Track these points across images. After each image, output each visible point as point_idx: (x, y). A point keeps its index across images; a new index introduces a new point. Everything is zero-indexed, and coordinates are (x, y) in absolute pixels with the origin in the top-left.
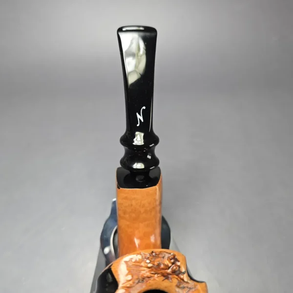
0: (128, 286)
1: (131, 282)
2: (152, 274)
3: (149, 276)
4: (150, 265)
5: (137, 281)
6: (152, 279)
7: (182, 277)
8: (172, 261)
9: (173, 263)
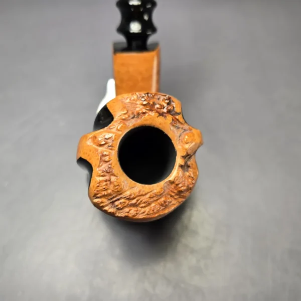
0: (124, 118)
1: (127, 116)
2: (147, 110)
3: (144, 112)
4: (145, 103)
5: (132, 116)
6: (147, 114)
7: (177, 117)
8: (167, 101)
9: (168, 104)
